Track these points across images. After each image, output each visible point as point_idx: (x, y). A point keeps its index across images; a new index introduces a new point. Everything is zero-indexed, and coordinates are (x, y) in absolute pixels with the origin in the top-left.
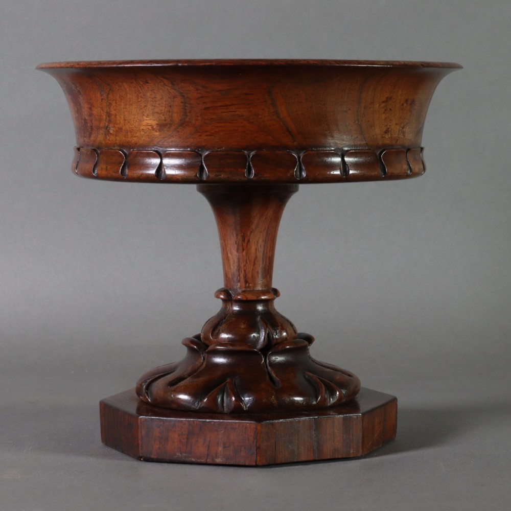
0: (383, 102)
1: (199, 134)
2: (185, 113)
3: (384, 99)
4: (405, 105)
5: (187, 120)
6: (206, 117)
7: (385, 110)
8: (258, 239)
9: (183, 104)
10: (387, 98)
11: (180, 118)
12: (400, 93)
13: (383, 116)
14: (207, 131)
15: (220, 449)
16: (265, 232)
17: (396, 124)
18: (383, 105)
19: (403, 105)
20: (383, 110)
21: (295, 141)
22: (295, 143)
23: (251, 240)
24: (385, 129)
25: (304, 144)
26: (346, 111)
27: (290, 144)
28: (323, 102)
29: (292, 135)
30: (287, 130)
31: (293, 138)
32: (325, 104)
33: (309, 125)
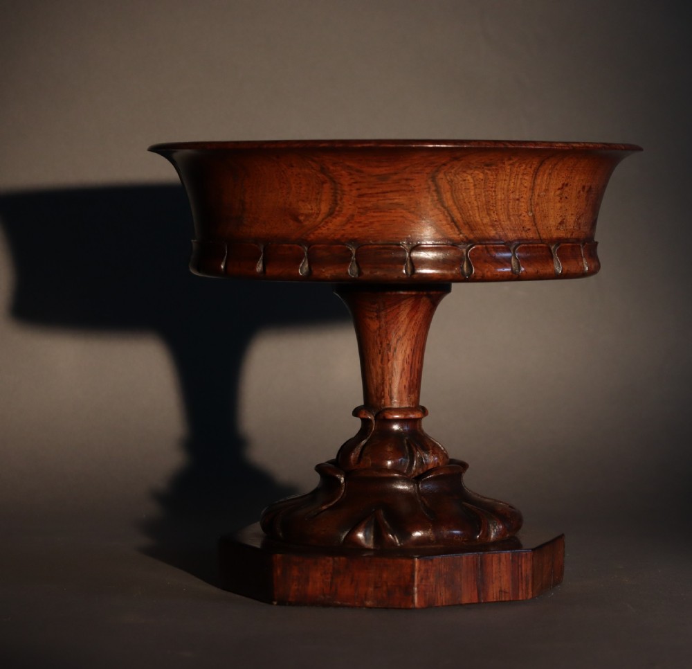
0: (559, 189)
1: (351, 225)
2: (336, 200)
3: (560, 186)
4: (582, 192)
5: (337, 209)
6: (359, 206)
7: (561, 199)
8: (406, 349)
9: (332, 191)
10: (563, 185)
11: (329, 207)
12: (577, 178)
13: (559, 205)
14: (360, 222)
15: (371, 589)
16: (414, 340)
17: (572, 214)
18: (558, 192)
19: (579, 192)
20: (558, 198)
21: (461, 233)
22: (461, 236)
23: (397, 349)
24: (560, 220)
25: (471, 236)
26: (518, 200)
27: (455, 236)
28: (493, 189)
29: (457, 227)
30: (453, 221)
31: (459, 230)
32: (495, 191)
33: (477, 215)
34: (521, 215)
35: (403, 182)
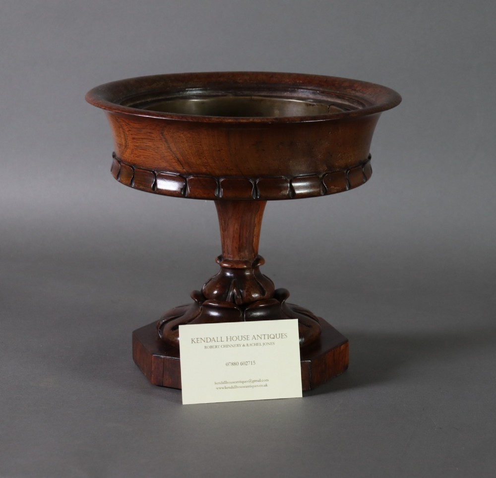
0: (253, 145)
1: (133, 155)
2: (126, 139)
5: (127, 144)
6: (134, 145)
7: (257, 151)
9: (123, 133)
11: (124, 142)
13: (256, 155)
14: (136, 154)
18: (254, 147)
20: (255, 150)
25: (191, 171)
26: (219, 151)
27: (180, 170)
28: (200, 144)
29: (182, 164)
30: (178, 160)
31: (183, 166)
32: (201, 145)
33: (192, 158)
34: (224, 160)
35: (149, 134)
